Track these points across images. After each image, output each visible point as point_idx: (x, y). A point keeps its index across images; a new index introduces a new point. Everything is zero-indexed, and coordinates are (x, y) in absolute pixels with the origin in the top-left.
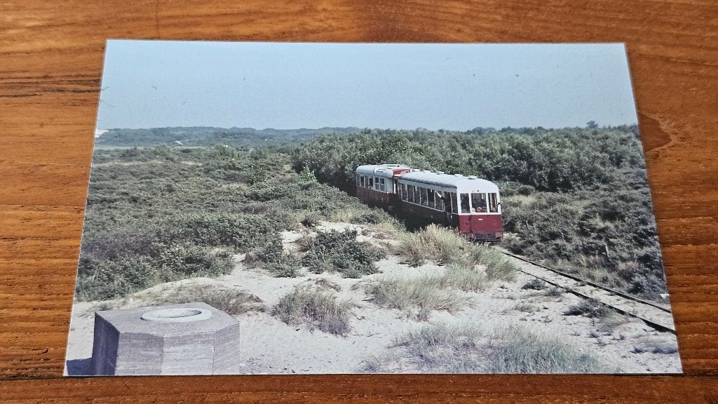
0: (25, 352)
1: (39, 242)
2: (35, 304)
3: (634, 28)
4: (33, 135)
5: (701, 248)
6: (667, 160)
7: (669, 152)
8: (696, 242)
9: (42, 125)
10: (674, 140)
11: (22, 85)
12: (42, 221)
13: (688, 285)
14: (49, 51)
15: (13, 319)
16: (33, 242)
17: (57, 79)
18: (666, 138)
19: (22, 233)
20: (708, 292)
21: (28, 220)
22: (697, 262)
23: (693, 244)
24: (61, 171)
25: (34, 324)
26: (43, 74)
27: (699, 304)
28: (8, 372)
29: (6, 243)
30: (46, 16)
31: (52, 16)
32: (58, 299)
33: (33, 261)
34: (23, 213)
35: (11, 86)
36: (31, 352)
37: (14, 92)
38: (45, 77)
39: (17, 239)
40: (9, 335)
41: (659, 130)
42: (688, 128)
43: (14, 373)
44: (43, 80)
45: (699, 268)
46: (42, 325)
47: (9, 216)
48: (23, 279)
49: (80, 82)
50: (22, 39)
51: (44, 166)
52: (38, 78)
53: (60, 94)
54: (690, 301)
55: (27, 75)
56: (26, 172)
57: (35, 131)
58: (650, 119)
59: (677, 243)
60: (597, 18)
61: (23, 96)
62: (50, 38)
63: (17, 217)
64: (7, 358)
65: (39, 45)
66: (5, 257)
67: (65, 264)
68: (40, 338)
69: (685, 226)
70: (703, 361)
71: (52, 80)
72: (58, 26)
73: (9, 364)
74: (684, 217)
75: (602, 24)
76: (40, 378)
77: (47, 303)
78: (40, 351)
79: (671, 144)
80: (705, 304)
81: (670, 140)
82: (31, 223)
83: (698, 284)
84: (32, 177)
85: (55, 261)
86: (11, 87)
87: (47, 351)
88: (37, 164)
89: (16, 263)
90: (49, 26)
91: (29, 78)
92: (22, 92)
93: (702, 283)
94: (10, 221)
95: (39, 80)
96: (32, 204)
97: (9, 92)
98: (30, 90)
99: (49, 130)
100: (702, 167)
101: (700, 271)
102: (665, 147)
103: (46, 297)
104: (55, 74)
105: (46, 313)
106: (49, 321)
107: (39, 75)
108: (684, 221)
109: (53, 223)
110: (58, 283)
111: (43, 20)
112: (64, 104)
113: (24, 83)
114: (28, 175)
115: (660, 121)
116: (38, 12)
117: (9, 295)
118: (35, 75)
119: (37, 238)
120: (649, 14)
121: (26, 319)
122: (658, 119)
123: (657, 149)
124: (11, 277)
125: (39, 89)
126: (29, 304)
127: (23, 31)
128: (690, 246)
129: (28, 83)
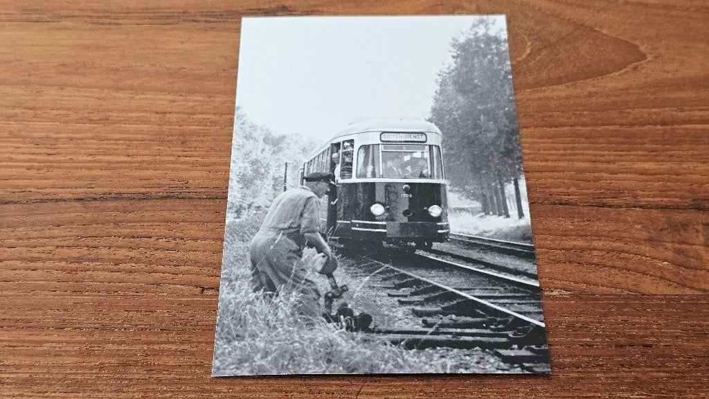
0: (172, 182)
1: (182, 116)
2: (180, 153)
5: (668, 128)
6: (643, 71)
7: (645, 65)
8: (663, 124)
9: (183, 43)
10: (649, 58)
11: (168, 17)
12: (182, 103)
13: (656, 151)
15: (163, 162)
16: (178, 116)
18: (644, 57)
19: (169, 110)
20: (672, 156)
22: (663, 137)
23: (661, 126)
24: (197, 72)
25: (178, 166)
26: (183, 11)
27: (664, 163)
28: (161, 194)
32: (195, 151)
33: (177, 127)
34: (170, 97)
35: (161, 18)
36: (176, 182)
37: (162, 21)
38: (184, 13)
39: (166, 113)
40: (161, 172)
41: (639, 52)
42: (661, 51)
43: (165, 195)
45: (665, 140)
46: (184, 166)
49: (210, 16)
52: (179, 13)
53: (196, 24)
54: (657, 161)
56: (172, 72)
58: (632, 44)
59: (649, 124)
63: (165, 100)
64: (159, 186)
67: (200, 129)
68: (183, 175)
69: (656, 113)
70: (665, 199)
73: (161, 190)
74: (654, 107)
76: (183, 198)
77: (186, 153)
78: (183, 182)
79: (646, 61)
80: (668, 163)
81: (646, 58)
82: (174, 104)
83: (663, 151)
85: (194, 127)
87: (188, 182)
88: (179, 67)
89: (165, 128)
93: (667, 150)
94: (161, 102)
96: (177, 92)
97: (158, 22)
99: (187, 46)
100: (670, 76)
101: (665, 142)
102: (643, 62)
103: (187, 149)
105: (187, 159)
106: (189, 164)
108: (655, 110)
109: (191, 104)
110: (196, 141)
112: (198, 30)
115: (640, 45)
119: (180, 113)
121: (173, 162)
123: (636, 64)
124: (163, 136)
126: (174, 153)
128: (659, 127)
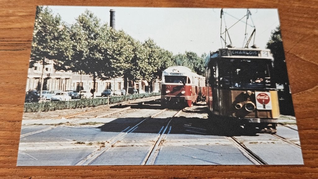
4: (23, 70)
11: (17, 45)
19: (18, 119)
21: (21, 112)
26: (28, 39)
30: (28, 11)
34: (18, 109)
35: (12, 45)
37: (13, 48)
39: (15, 121)
40: (13, 169)
44: (28, 42)
47: (12, 110)
50: (17, 22)
52: (25, 41)
55: (20, 40)
56: (20, 88)
60: (294, 16)
61: (18, 50)
65: (25, 25)
68: (27, 172)
75: (297, 19)
87: (31, 178)
90: (30, 15)
92: (18, 48)
94: (12, 113)
95: (26, 42)
98: (21, 47)
111: (27, 12)
114: (20, 90)
116: (24, 8)
117: (12, 150)
125: (26, 47)
127: (17, 17)
129: (20, 44)
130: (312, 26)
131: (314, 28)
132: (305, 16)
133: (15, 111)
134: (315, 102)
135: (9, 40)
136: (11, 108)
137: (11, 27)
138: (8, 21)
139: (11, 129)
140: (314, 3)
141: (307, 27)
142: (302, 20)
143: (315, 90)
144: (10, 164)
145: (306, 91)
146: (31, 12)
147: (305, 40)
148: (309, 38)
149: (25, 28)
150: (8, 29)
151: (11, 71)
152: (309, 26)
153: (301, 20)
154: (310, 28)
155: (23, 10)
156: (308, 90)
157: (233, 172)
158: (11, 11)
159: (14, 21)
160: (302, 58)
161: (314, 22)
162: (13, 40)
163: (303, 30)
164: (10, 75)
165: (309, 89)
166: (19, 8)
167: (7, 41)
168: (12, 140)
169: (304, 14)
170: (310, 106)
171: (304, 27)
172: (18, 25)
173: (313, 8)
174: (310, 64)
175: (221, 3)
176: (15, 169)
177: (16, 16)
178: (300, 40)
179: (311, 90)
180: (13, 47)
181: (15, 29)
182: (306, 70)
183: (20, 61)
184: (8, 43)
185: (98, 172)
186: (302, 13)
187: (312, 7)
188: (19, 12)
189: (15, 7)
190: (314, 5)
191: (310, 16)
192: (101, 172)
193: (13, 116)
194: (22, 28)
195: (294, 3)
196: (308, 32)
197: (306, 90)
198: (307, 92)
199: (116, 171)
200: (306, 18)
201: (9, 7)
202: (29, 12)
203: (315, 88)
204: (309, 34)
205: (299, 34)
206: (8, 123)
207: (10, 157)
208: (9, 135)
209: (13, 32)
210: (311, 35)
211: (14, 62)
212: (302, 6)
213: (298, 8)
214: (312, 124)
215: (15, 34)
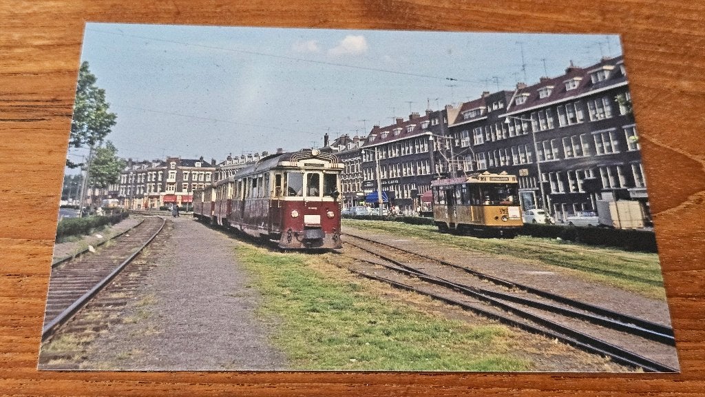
3: (675, 62)
14: (59, 72)
17: (67, 104)
21: (34, 255)
29: (10, 280)
30: (55, 35)
31: (62, 34)
44: (52, 104)
47: (14, 251)
48: (28, 319)
50: (30, 59)
51: (52, 196)
55: (35, 98)
57: (42, 159)
60: (636, 51)
61: (31, 120)
62: (59, 58)
65: (48, 65)
66: (9, 296)
71: (61, 104)
72: (67, 46)
75: (642, 57)
84: (39, 209)
86: (17, 111)
90: (59, 45)
91: (37, 101)
92: (30, 116)
95: (48, 104)
98: (38, 113)
104: (64, 98)
107: (47, 98)
111: (52, 38)
113: (32, 106)
114: (35, 206)
116: (46, 30)
117: (13, 338)
118: (43, 98)
120: (690, 47)
122: (700, 161)
125: (47, 114)
127: (30, 49)
129: (35, 106)
130: (675, 73)
131: (679, 77)
132: (661, 50)
133: (22, 252)
134: (682, 237)
135: (10, 98)
136: (13, 247)
137: (16, 69)
138: (11, 58)
139: (12, 292)
140: (679, 23)
141: (664, 75)
142: (655, 59)
143: (682, 210)
144: (9, 370)
145: (663, 212)
146: (62, 38)
147: (660, 103)
148: (669, 99)
149: (48, 74)
150: (11, 74)
151: (15, 166)
152: (670, 72)
153: (652, 59)
154: (671, 76)
155: (43, 34)
156: (667, 212)
157: (502, 389)
158: (16, 36)
159: (22, 57)
160: (654, 140)
161: (681, 63)
162: (20, 97)
163: (656, 81)
164: (12, 175)
165: (669, 208)
166: (35, 29)
167: (8, 101)
168: (13, 317)
169: (659, 45)
170: (673, 247)
171: (658, 73)
172: (32, 67)
173: (677, 33)
174: (672, 155)
175: (477, 21)
176: (19, 381)
177: (27, 46)
178: (650, 102)
179: (675, 210)
180: (21, 115)
181: (24, 75)
182: (664, 166)
183: (35, 145)
184: (10, 104)
185: (203, 388)
186: (652, 44)
187: (675, 31)
188: (35, 37)
189: (26, 27)
190: (680, 27)
191: (672, 51)
192: (209, 388)
193: (17, 263)
194: (41, 73)
195: (635, 23)
196: (668, 86)
197: (664, 210)
198: (665, 214)
199: (243, 385)
200: (663, 53)
201: (14, 27)
202: (57, 38)
203: (681, 207)
204: (669, 89)
205: (648, 88)
206: (6, 278)
207: (8, 355)
208: (7, 305)
209: (21, 81)
210: (674, 92)
211: (20, 146)
212: (655, 28)
213: (645, 32)
214: (676, 285)
215: (25, 85)
